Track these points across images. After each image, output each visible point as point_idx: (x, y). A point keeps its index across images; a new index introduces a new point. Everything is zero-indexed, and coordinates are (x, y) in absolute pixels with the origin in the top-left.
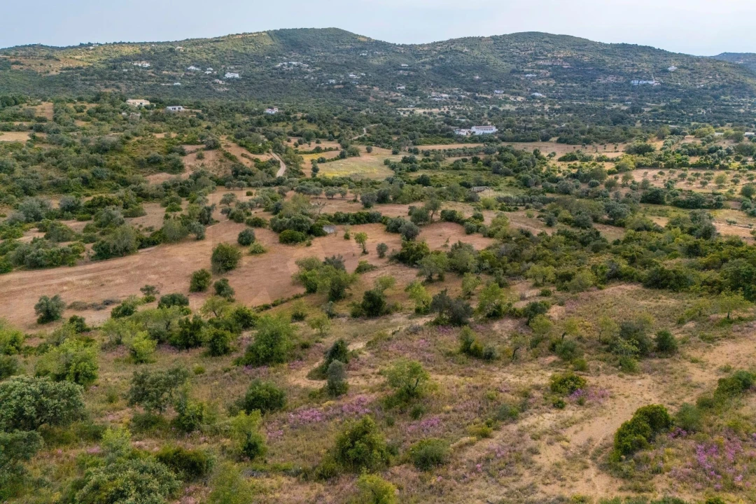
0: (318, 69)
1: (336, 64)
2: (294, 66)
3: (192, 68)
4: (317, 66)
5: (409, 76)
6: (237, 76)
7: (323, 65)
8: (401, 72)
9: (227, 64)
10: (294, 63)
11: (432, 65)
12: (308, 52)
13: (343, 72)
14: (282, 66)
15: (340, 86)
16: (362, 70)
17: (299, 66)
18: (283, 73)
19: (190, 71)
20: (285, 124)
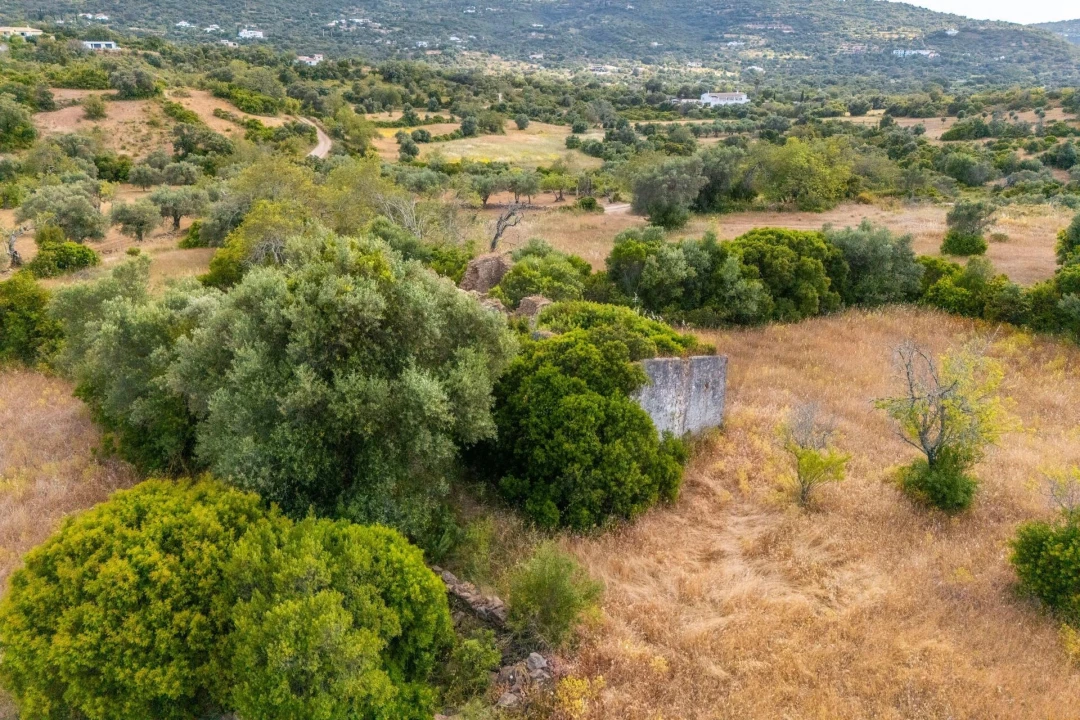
0: (397, 29)
1: (427, 23)
2: (358, 24)
3: (183, 24)
4: (395, 25)
5: (546, 39)
6: (260, 35)
7: (405, 24)
8: (534, 34)
9: (244, 20)
10: (357, 20)
11: (580, 28)
12: (379, 6)
13: (438, 34)
14: (337, 25)
15: (435, 52)
16: (470, 31)
17: (365, 25)
18: (339, 35)
19: (179, 28)
20: (337, 82)
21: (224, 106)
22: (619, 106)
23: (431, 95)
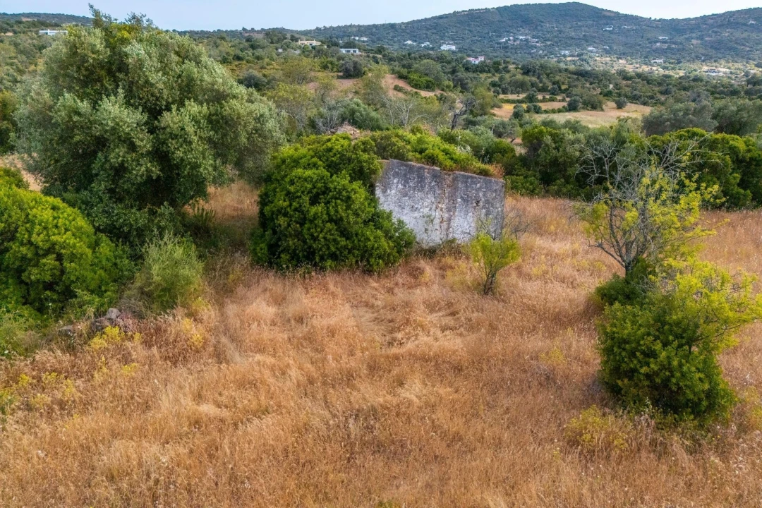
0: (549, 43)
1: (572, 38)
2: (521, 40)
3: (409, 42)
4: (548, 40)
5: (669, 48)
6: (453, 48)
7: (556, 39)
8: (658, 44)
9: (446, 39)
10: (521, 37)
11: (702, 39)
12: (539, 28)
13: (578, 45)
14: (507, 41)
15: (573, 58)
16: (606, 43)
17: (526, 40)
18: (506, 47)
19: (406, 45)
20: (489, 75)
21: (401, 84)
22: (718, 96)
23: (554, 83)
